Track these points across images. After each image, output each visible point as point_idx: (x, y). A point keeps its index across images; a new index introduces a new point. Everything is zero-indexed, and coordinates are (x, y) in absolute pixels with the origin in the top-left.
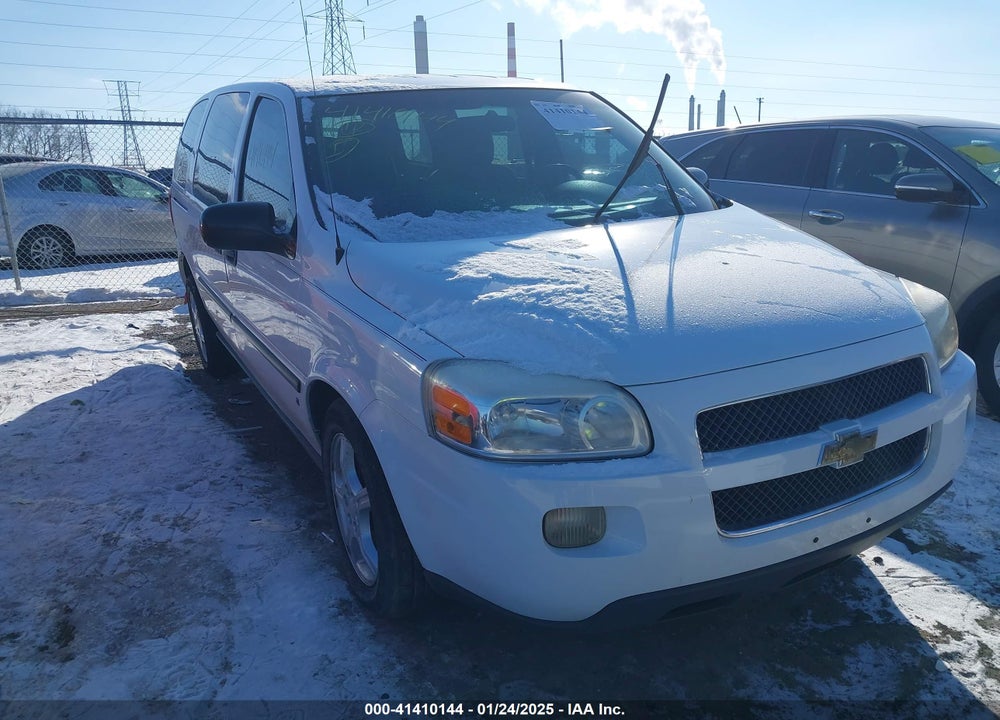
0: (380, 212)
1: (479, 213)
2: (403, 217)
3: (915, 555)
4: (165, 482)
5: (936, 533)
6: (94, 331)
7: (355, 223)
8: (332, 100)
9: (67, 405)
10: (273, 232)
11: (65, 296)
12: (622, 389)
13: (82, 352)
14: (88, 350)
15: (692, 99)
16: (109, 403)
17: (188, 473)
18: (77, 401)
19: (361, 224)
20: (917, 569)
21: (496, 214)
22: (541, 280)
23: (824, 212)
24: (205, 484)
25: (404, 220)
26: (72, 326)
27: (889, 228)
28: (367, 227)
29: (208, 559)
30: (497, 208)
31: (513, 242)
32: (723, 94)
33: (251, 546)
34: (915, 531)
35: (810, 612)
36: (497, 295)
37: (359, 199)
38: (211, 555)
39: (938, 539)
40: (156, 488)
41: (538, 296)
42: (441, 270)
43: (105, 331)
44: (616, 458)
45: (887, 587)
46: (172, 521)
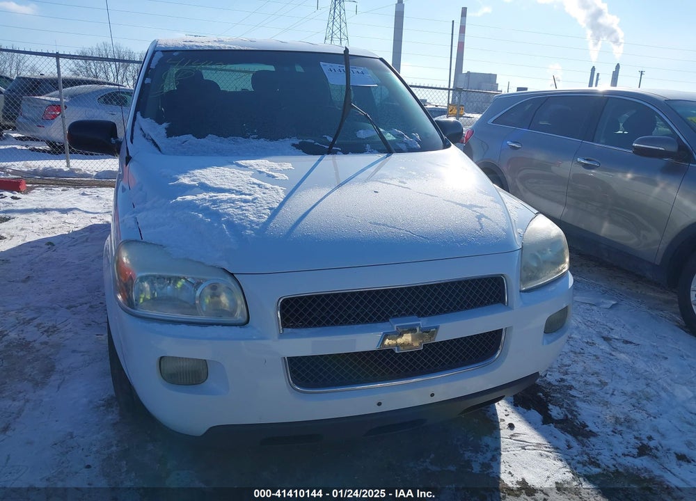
0: (170, 133)
1: (240, 139)
2: (183, 138)
3: (545, 426)
4: (62, 302)
5: (571, 412)
6: (94, 199)
7: (152, 140)
8: (175, 54)
9: (43, 245)
10: (110, 141)
11: (95, 174)
12: (232, 275)
13: (76, 212)
14: (80, 210)
15: (593, 69)
16: (69, 246)
17: (81, 298)
18: (50, 243)
19: (156, 141)
20: (537, 437)
21: (252, 140)
22: (229, 191)
23: (587, 160)
24: (86, 307)
25: (184, 140)
26: (84, 194)
27: (629, 176)
28: (158, 143)
29: (47, 357)
30: (256, 136)
31: (240, 162)
32: (618, 67)
33: (80, 352)
34: (558, 408)
35: (432, 456)
36: (189, 198)
37: (160, 123)
38: (50, 355)
39: (570, 416)
40: (54, 305)
41: (214, 202)
42: (171, 176)
43: (101, 199)
44: (218, 324)
45: (503, 445)
46: (46, 328)
